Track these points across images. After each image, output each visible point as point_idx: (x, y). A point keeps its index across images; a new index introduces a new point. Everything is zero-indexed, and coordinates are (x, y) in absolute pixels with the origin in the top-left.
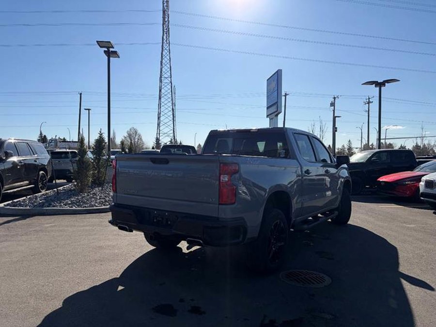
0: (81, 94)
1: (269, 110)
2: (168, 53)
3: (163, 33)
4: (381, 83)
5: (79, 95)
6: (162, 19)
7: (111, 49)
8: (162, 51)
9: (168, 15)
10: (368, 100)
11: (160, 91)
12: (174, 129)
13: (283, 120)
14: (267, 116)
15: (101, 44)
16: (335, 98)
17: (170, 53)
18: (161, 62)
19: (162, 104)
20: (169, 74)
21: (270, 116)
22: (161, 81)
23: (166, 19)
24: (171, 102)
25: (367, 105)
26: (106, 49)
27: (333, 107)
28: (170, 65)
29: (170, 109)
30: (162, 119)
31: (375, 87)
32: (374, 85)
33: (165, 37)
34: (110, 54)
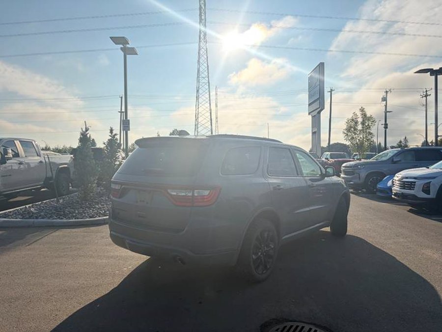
0: (122, 97)
1: (310, 106)
2: (205, 52)
4: (436, 70)
6: (199, 17)
7: (128, 46)
8: (199, 50)
9: (205, 12)
10: (425, 93)
11: (198, 91)
12: (212, 130)
13: (329, 118)
14: (309, 114)
16: (387, 92)
17: (207, 52)
18: (199, 61)
19: (200, 105)
20: (207, 74)
21: (312, 113)
22: (198, 81)
23: (203, 17)
24: (209, 102)
25: (425, 98)
26: (122, 46)
27: (385, 102)
28: (208, 64)
29: (208, 110)
30: (200, 120)
31: (431, 75)
32: (429, 73)
33: (202, 36)
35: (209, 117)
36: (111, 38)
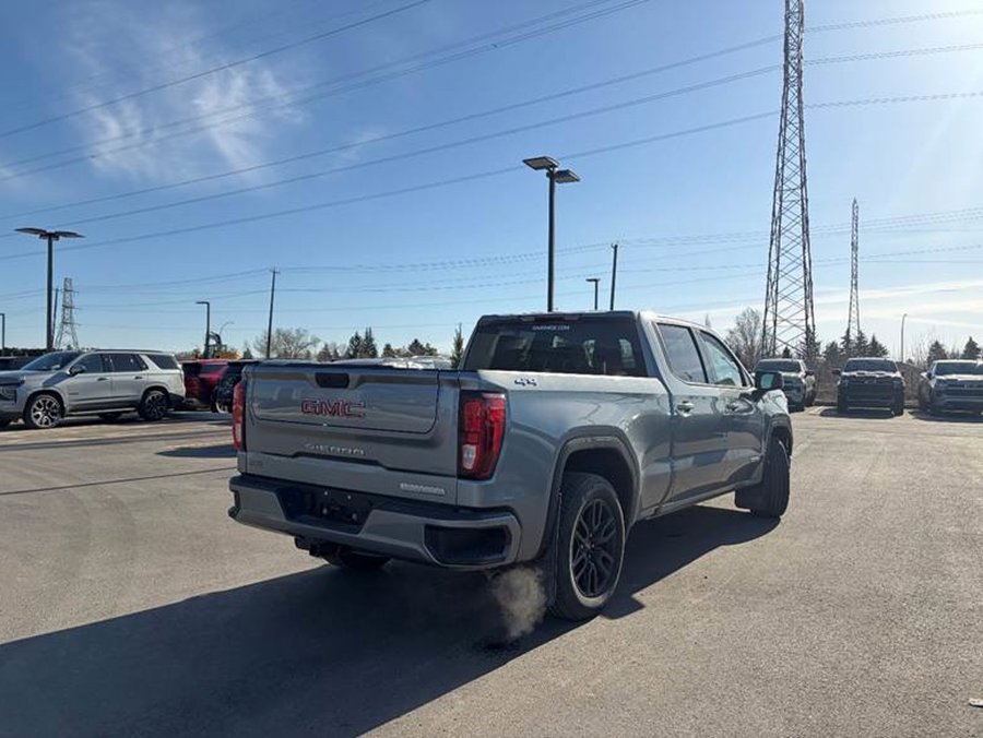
0: (616, 247)
2: (798, 131)
3: (786, 84)
5: (613, 250)
6: (783, 54)
7: (557, 169)
15: (536, 164)
18: (781, 151)
20: (799, 183)
23: (792, 53)
26: (545, 171)
34: (558, 176)
35: (802, 280)
36: (525, 161)
